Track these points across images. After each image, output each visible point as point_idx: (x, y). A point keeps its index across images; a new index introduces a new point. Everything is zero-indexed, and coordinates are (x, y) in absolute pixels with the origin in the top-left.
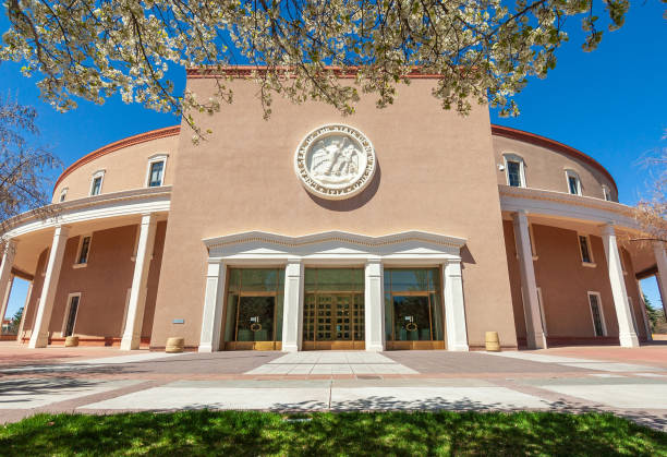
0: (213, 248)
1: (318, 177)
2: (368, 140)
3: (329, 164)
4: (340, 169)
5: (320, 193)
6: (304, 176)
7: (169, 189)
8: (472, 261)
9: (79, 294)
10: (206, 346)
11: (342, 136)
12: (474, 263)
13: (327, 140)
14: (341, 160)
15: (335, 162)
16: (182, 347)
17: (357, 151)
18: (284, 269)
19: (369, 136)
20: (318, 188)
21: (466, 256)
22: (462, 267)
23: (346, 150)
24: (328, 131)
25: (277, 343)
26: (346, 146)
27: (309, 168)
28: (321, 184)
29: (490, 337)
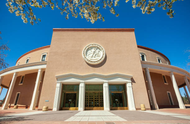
0: (58, 78)
1: (89, 58)
2: (103, 48)
3: (92, 54)
5: (90, 62)
6: (85, 58)
7: (46, 62)
8: (134, 82)
9: (20, 93)
10: (55, 109)
11: (96, 47)
12: (135, 83)
13: (91, 48)
14: (95, 53)
15: (94, 54)
16: (47, 109)
17: (100, 51)
18: (79, 85)
19: (103, 47)
21: (133, 81)
22: (132, 84)
23: (97, 51)
24: (92, 45)
25: (77, 108)
26: (97, 49)
27: (86, 55)
28: (90, 60)
29: (142, 106)
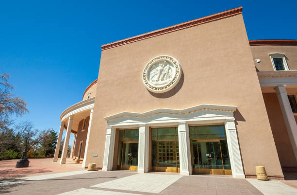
0: (110, 121)
1: (153, 83)
2: (176, 60)
3: (158, 75)
4: (163, 77)
5: (154, 91)
6: (146, 83)
8: (242, 119)
10: (105, 168)
12: (245, 121)
13: (156, 65)
14: (163, 73)
15: (161, 74)
17: (171, 67)
18: (138, 130)
20: (153, 88)
22: (236, 124)
23: (166, 67)
24: (157, 60)
25: (136, 166)
26: (166, 65)
27: (149, 80)
28: (154, 86)
